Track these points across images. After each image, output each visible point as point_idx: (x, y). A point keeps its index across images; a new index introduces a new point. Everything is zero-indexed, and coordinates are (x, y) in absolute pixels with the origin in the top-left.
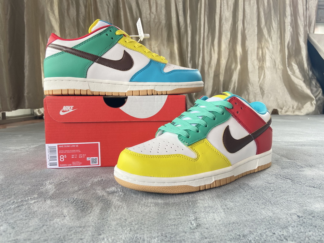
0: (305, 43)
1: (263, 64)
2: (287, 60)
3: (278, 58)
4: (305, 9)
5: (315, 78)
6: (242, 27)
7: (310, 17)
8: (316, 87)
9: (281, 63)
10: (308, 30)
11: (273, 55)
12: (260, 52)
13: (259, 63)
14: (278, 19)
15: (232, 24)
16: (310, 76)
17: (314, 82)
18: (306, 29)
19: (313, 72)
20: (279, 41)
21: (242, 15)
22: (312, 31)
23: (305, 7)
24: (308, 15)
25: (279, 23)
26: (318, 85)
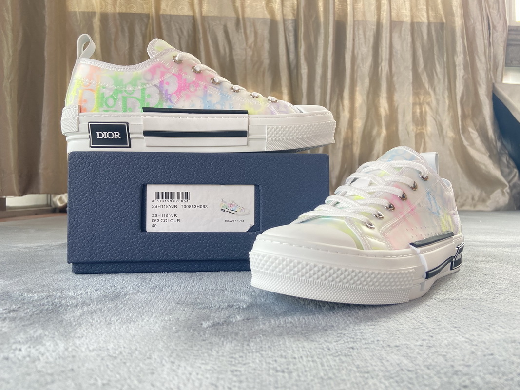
0: (487, 96)
1: (423, 129)
2: (460, 123)
3: (446, 120)
4: (487, 45)
5: (506, 153)
6: (389, 71)
7: (495, 57)
8: (508, 167)
9: (451, 127)
10: (493, 77)
11: (438, 116)
12: (418, 111)
13: (417, 128)
14: (445, 60)
15: (373, 66)
16: (498, 150)
17: (505, 159)
18: (490, 76)
19: (502, 143)
20: (446, 94)
21: (388, 52)
22: (499, 80)
23: (486, 42)
24: (492, 54)
25: (446, 65)
26: (512, 163)
